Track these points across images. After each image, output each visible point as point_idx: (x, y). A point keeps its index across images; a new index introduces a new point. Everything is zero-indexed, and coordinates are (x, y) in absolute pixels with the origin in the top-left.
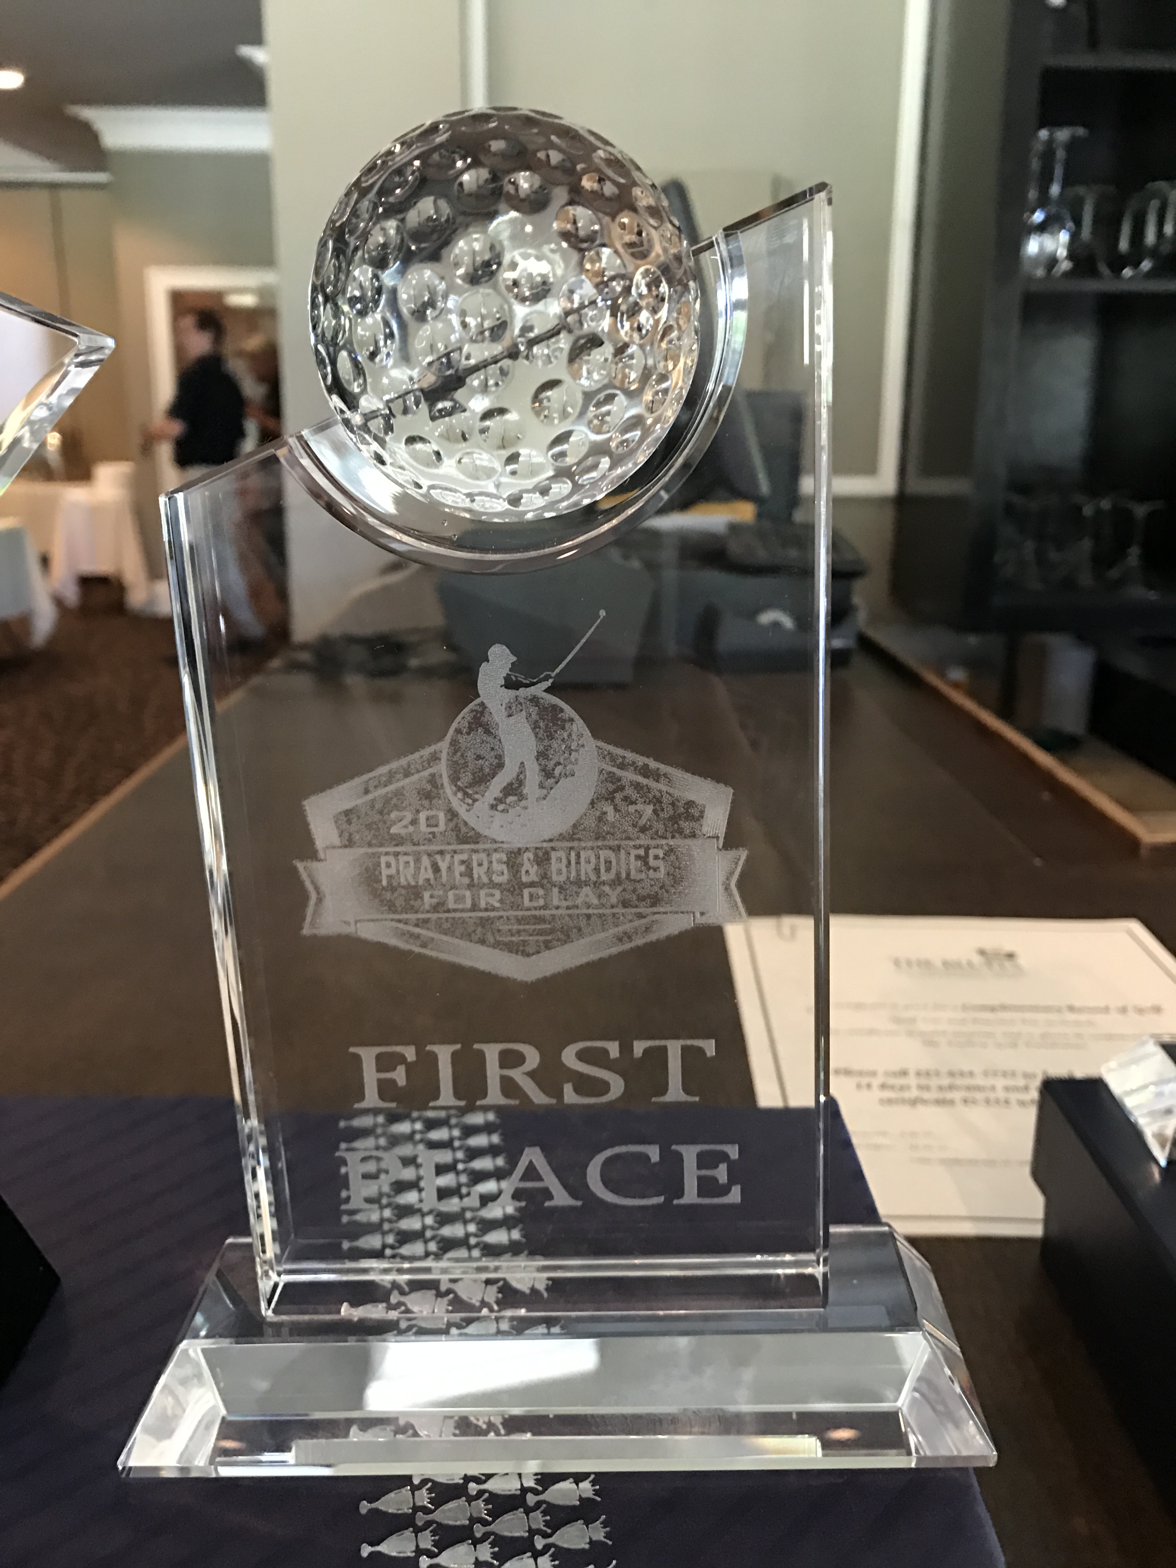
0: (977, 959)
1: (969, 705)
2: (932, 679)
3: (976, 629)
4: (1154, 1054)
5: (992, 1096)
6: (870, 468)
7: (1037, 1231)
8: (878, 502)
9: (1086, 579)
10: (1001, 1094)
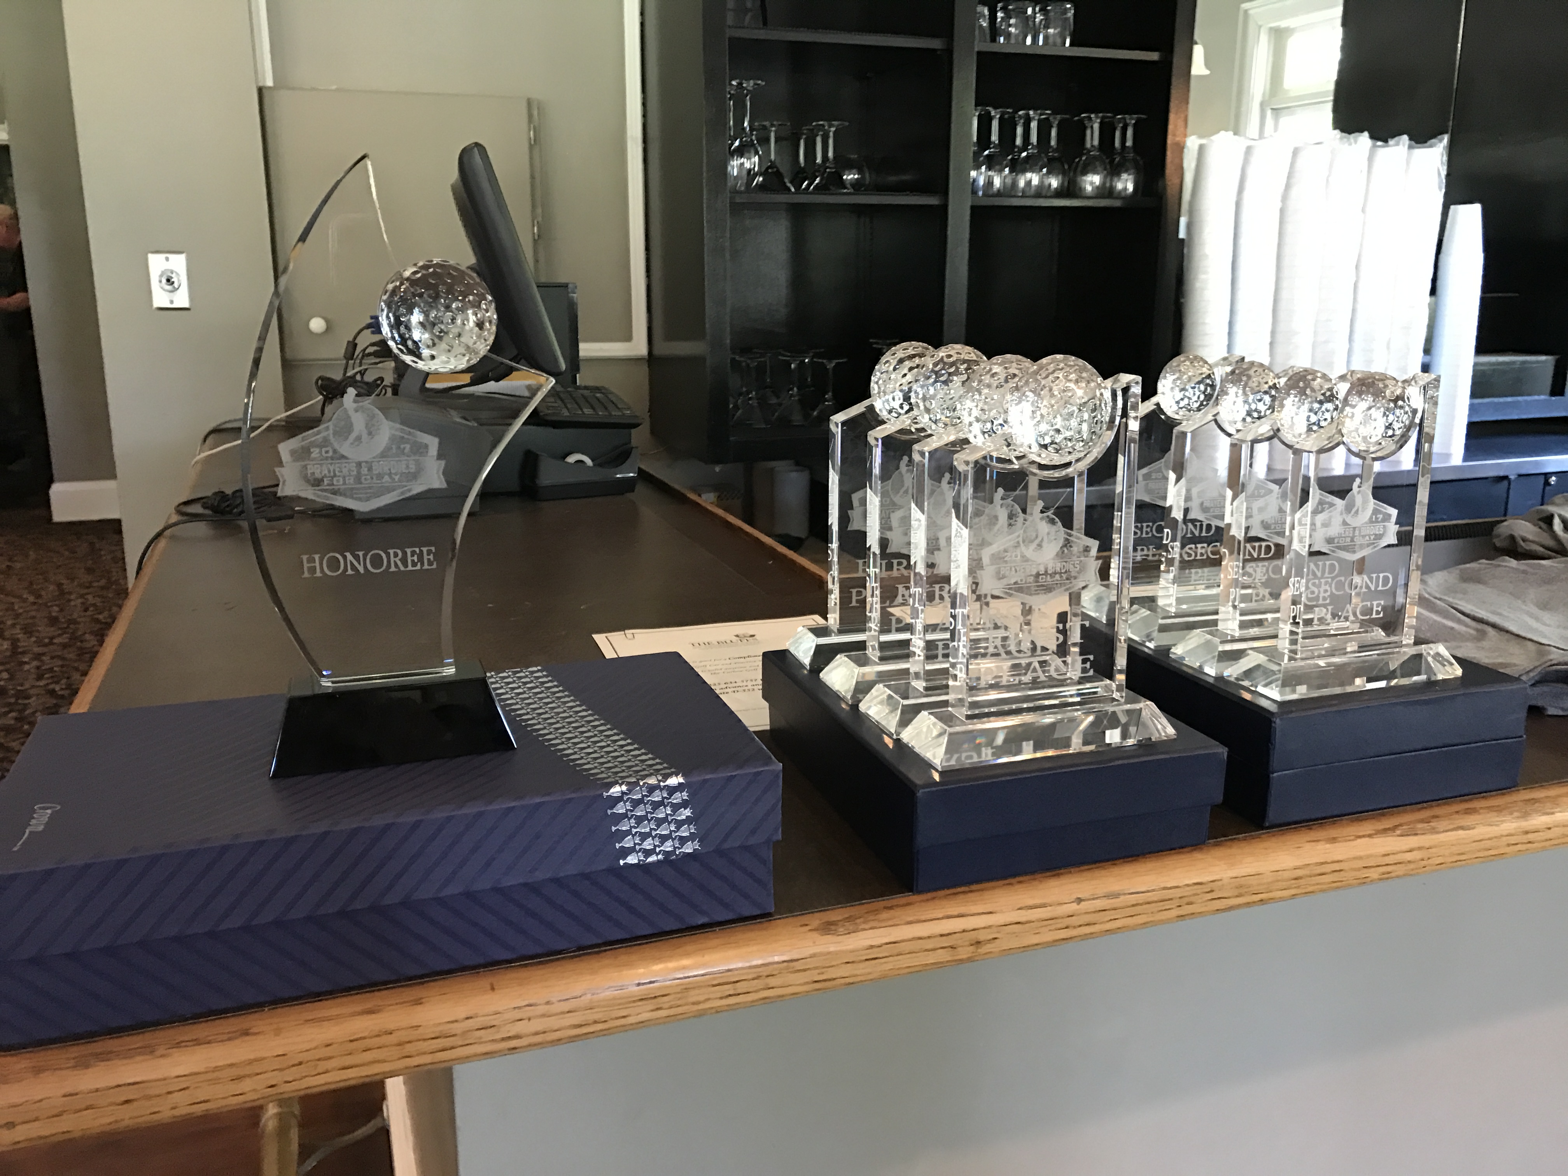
0: (735, 639)
1: (720, 512)
2: (693, 496)
3: (718, 462)
4: (806, 634)
5: (746, 688)
6: (628, 337)
7: (768, 728)
8: (635, 361)
9: (797, 418)
10: (750, 687)
